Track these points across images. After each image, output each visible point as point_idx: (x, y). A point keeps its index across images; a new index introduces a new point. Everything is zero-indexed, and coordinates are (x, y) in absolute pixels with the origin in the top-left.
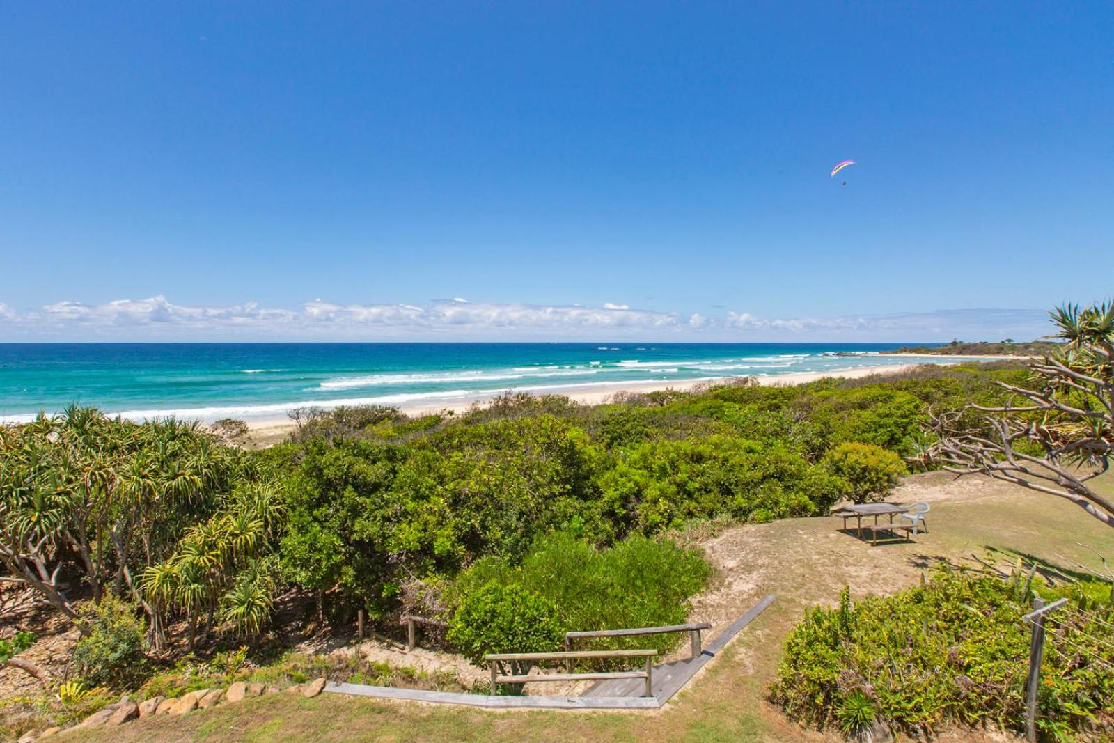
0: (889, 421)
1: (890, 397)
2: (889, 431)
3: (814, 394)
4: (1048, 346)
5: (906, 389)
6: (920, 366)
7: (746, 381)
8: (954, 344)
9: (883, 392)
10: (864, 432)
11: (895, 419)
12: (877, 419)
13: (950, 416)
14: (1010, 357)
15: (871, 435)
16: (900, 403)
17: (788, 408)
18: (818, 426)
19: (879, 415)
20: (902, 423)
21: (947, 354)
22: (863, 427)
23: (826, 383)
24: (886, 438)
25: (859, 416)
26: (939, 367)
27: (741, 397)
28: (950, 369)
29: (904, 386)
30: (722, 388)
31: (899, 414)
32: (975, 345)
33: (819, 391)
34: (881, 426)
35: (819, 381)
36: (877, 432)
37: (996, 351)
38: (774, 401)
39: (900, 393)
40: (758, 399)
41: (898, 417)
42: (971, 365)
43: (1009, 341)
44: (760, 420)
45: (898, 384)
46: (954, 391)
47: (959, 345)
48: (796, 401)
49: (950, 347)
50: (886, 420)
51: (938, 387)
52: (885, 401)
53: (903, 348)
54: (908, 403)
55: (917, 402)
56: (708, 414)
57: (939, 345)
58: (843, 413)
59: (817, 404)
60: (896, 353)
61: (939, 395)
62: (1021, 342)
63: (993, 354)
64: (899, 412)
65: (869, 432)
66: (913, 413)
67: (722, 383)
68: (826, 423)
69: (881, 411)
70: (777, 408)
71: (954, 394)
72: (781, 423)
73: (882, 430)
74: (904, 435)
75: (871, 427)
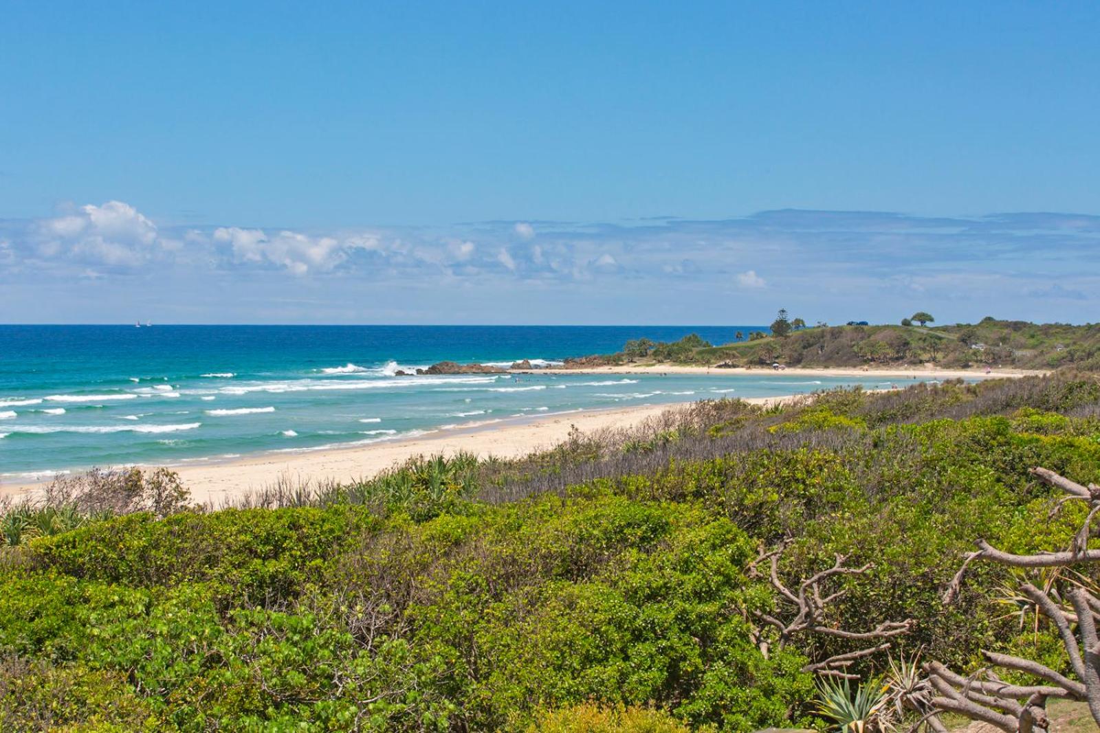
0: (661, 613)
1: (660, 528)
2: (663, 651)
3: (413, 528)
4: (1016, 337)
5: (698, 494)
6: (701, 409)
7: (132, 486)
8: (780, 327)
9: (638, 511)
10: (588, 660)
11: (680, 604)
12: (627, 610)
13: (832, 583)
14: (931, 374)
15: (610, 671)
16: (690, 547)
17: (325, 588)
18: (438, 656)
19: (631, 595)
20: (700, 617)
21: (762, 363)
22: (587, 644)
23: (426, 483)
24: (656, 676)
25: (571, 605)
26: (754, 409)
27: (143, 555)
28: (788, 418)
29: (691, 486)
30: (43, 522)
31: (689, 587)
32: (836, 333)
33: (429, 517)
34: (638, 636)
35: (403, 475)
36: (626, 658)
37: (891, 353)
38: (272, 567)
39: (684, 509)
40: (212, 561)
41: (686, 599)
42: (844, 403)
43: (923, 318)
44: (227, 645)
45: (672, 479)
46: (832, 496)
47: (792, 333)
48: (350, 559)
49: (769, 339)
50: (651, 611)
51: (783, 485)
52: (644, 544)
53: (635, 342)
54: (714, 547)
55: (741, 541)
56: (23, 640)
57: (739, 333)
58: (515, 599)
59: (424, 567)
60: (616, 362)
61: (790, 512)
62: (951, 322)
63: (885, 362)
64: (691, 581)
65: (603, 661)
66: (729, 582)
67: (38, 498)
68: (463, 641)
69: (636, 580)
70: (285, 591)
71: (835, 506)
72: (310, 655)
73: (644, 648)
74: (707, 658)
75: (610, 642)
